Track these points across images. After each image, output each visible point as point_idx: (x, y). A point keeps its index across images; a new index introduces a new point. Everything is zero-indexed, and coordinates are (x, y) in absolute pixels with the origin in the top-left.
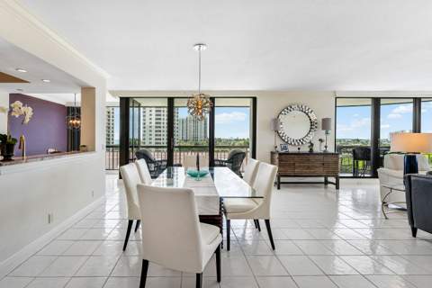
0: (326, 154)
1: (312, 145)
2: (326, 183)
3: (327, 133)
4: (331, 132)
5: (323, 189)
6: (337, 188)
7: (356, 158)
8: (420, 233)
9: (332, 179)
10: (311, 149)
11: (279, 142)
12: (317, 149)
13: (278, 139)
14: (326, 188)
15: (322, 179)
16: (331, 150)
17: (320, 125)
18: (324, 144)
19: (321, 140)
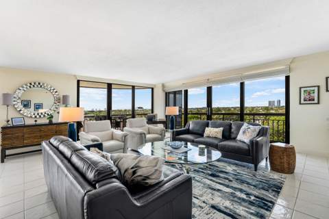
1: (52, 117)
10: (50, 120)
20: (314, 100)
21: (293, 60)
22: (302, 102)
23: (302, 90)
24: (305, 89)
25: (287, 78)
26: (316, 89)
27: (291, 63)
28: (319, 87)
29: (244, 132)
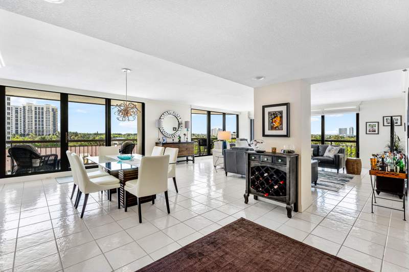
0: (187, 143)
1: (180, 137)
2: (187, 160)
3: (188, 130)
4: (189, 129)
5: (186, 164)
6: (193, 163)
7: (200, 145)
8: (229, 174)
9: (190, 158)
10: (179, 140)
11: (161, 136)
12: (183, 140)
13: (160, 133)
14: (187, 163)
15: (185, 158)
16: (189, 140)
17: (184, 125)
18: (186, 137)
19: (185, 135)
20: (375, 131)
21: (362, 103)
22: (368, 132)
23: (368, 124)
24: (370, 124)
25: (358, 115)
26: (377, 124)
27: (360, 104)
28: (378, 122)
29: (329, 151)
